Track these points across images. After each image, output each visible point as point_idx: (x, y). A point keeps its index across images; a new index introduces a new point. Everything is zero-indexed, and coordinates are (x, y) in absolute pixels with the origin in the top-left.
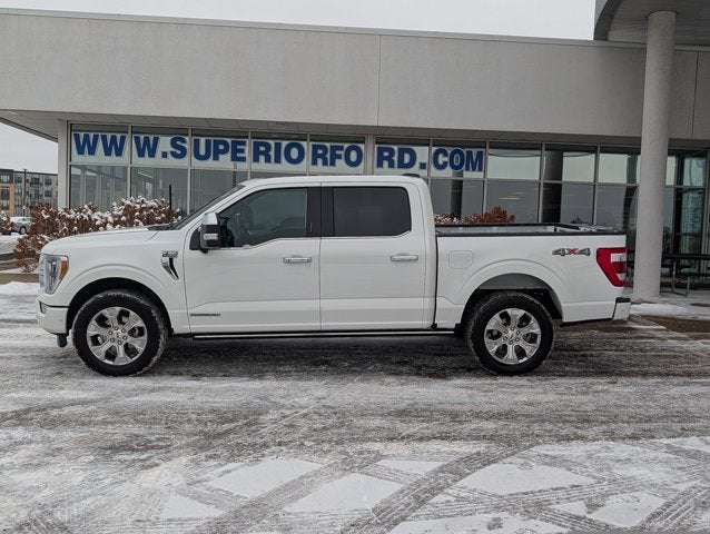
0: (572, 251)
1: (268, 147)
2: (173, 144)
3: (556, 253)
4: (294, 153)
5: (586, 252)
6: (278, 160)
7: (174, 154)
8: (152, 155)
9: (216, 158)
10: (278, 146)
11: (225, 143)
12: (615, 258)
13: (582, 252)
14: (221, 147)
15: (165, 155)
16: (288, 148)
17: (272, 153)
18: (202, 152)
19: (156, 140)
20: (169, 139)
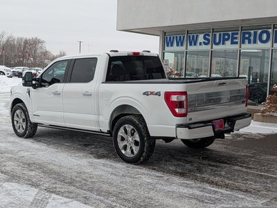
0: (152, 93)
1: (250, 34)
2: (205, 38)
3: (144, 94)
4: (264, 37)
5: (158, 94)
6: (255, 42)
7: (204, 43)
8: (195, 44)
9: (223, 44)
10: (255, 33)
11: (228, 35)
12: (174, 98)
13: (157, 94)
14: (226, 37)
15: (200, 44)
16: (261, 34)
17: (252, 38)
18: (217, 41)
19: (197, 36)
20: (203, 35)
